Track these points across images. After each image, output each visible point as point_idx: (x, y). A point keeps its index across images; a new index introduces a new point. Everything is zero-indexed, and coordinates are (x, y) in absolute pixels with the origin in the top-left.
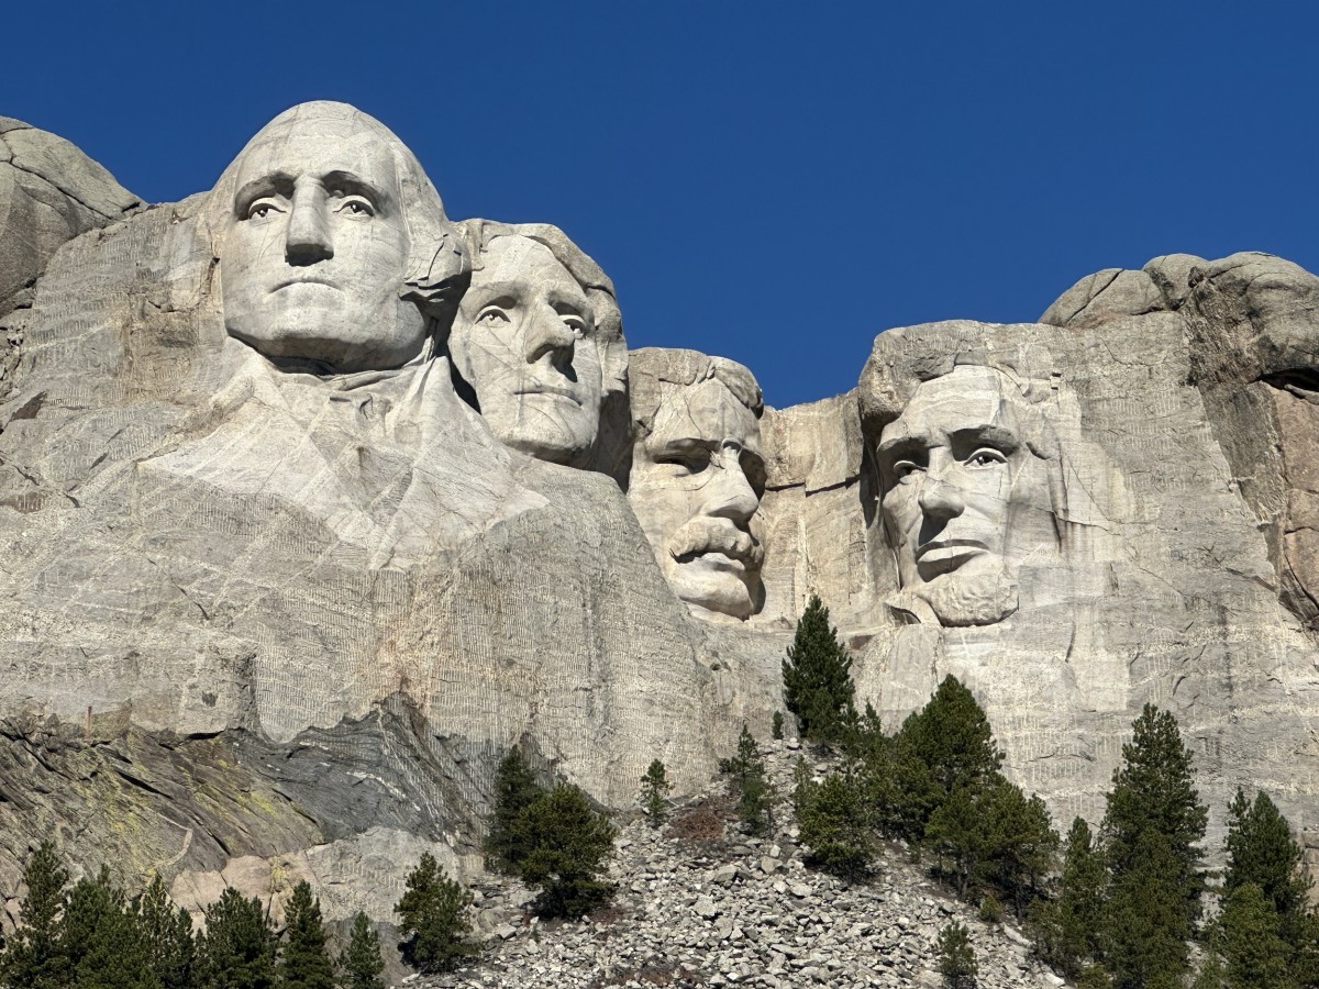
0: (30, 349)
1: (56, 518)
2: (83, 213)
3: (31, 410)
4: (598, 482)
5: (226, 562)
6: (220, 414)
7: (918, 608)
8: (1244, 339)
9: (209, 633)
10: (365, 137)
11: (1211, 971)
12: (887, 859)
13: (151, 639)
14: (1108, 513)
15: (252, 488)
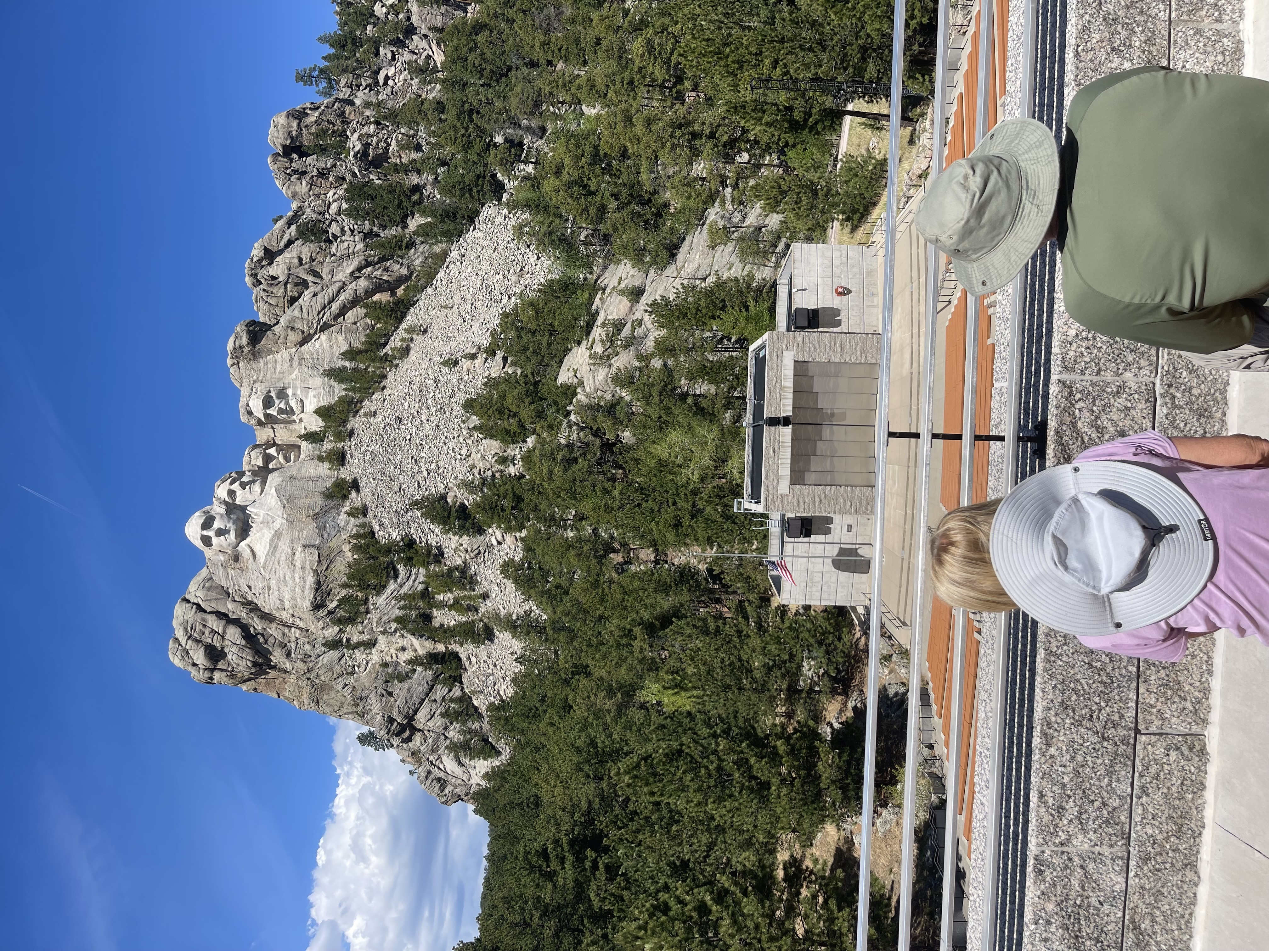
0: (237, 587)
1: (273, 583)
2: (209, 577)
3: (250, 587)
4: (270, 477)
5: (283, 550)
7: (299, 417)
8: (246, 350)
9: (297, 554)
10: (194, 521)
11: (374, 367)
12: (349, 427)
13: (298, 564)
14: (281, 379)
15: (268, 545)
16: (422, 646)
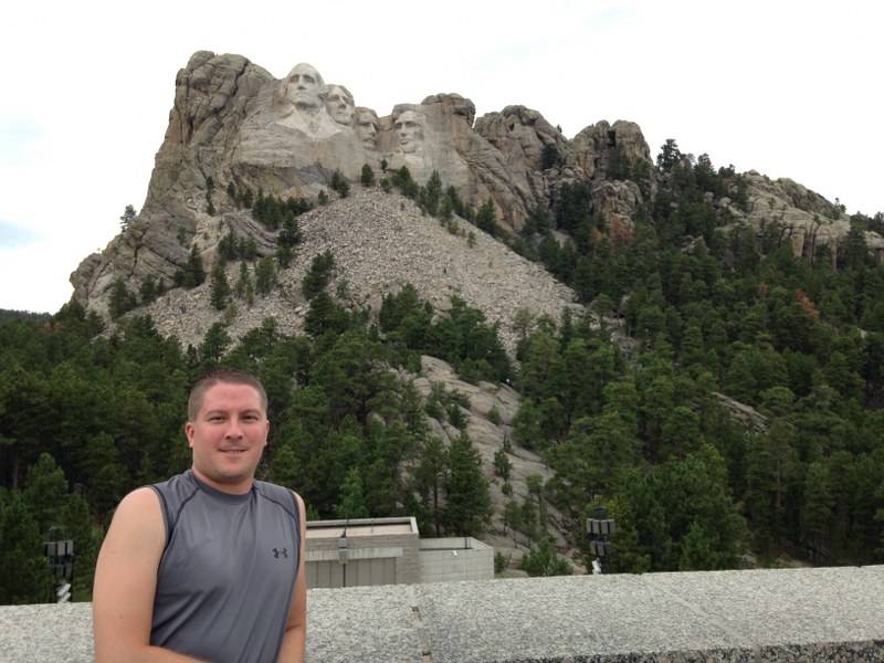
0: (258, 103)
1: (262, 132)
3: (258, 113)
5: (289, 140)
6: (288, 115)
10: (310, 69)
11: (441, 207)
13: (278, 152)
14: (430, 135)
15: (294, 127)
16: (210, 253)
